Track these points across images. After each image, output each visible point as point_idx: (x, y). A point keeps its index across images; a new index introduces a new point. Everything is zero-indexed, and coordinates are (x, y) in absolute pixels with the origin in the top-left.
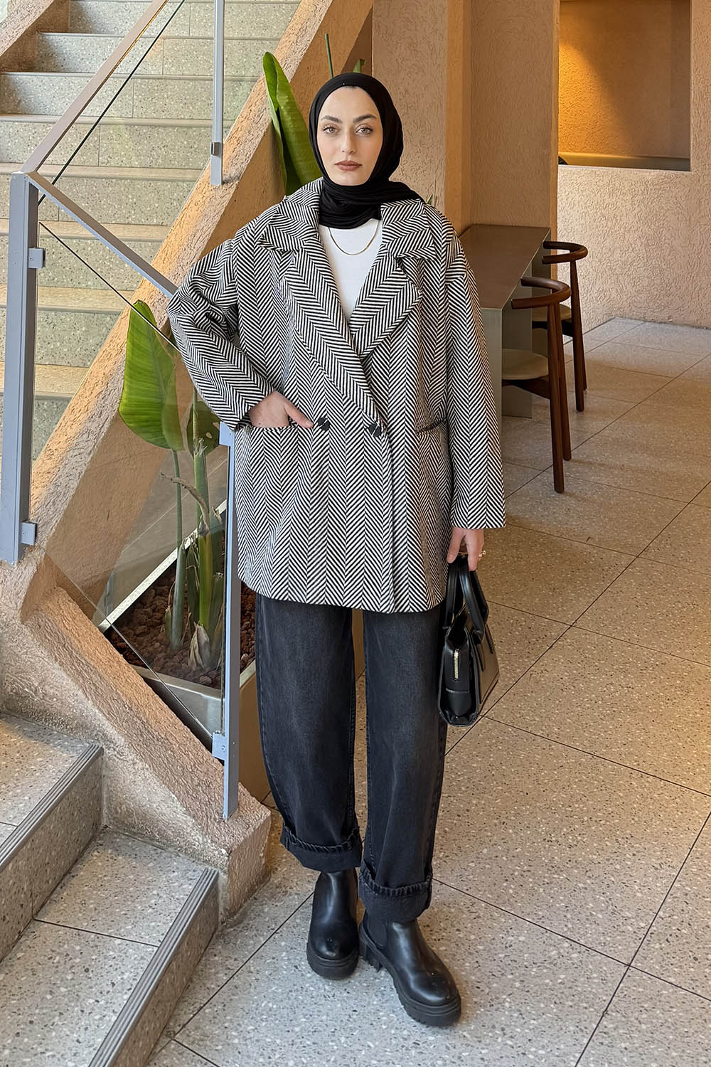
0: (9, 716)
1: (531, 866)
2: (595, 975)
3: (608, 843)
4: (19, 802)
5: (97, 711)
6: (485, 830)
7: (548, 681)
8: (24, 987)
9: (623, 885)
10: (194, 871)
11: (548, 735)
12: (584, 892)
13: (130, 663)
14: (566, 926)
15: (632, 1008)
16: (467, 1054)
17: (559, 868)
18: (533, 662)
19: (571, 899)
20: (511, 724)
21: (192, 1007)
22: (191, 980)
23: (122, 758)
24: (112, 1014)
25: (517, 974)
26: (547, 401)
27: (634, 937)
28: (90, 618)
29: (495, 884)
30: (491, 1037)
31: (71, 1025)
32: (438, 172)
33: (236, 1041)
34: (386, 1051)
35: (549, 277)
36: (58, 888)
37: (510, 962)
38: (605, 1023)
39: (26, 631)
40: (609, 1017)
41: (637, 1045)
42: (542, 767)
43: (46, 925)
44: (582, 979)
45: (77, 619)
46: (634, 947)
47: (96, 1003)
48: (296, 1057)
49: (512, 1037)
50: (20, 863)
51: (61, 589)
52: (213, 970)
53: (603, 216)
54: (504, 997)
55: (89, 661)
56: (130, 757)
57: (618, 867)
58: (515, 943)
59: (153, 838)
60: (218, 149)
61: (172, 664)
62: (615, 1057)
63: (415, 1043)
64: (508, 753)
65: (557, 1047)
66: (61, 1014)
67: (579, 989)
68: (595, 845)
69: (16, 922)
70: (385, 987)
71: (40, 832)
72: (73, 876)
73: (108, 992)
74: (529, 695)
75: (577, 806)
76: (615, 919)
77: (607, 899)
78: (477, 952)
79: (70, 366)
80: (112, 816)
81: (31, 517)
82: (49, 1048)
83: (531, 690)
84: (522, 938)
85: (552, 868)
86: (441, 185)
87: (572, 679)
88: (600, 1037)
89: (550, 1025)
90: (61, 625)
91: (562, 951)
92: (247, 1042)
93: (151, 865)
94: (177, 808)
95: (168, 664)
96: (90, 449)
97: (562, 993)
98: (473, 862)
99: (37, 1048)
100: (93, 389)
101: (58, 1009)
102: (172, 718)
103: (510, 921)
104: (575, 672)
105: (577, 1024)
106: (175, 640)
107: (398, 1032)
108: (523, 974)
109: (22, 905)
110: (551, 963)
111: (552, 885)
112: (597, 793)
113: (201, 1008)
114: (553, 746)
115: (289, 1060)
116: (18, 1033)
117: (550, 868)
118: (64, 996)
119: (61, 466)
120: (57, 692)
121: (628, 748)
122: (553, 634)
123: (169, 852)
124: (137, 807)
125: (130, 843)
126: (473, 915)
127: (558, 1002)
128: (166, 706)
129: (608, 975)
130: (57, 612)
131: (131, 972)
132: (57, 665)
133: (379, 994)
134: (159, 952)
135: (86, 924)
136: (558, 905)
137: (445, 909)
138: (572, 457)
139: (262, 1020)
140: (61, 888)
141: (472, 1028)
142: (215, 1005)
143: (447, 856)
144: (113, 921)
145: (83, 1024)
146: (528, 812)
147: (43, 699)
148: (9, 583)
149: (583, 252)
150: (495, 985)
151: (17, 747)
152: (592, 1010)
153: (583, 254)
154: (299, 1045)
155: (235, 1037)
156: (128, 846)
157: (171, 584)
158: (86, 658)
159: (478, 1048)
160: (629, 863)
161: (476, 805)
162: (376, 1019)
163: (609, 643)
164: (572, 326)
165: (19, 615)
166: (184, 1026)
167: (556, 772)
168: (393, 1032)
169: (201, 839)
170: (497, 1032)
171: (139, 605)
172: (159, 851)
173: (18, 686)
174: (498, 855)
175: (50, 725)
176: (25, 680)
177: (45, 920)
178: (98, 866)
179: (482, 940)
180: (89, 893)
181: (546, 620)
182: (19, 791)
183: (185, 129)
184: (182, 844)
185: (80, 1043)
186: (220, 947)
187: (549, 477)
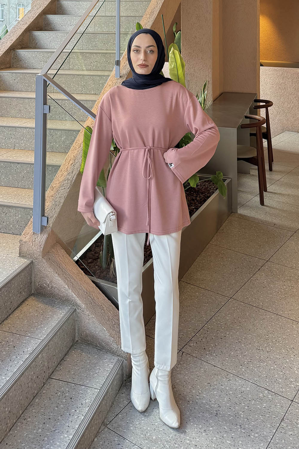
0: (37, 295)
1: (251, 360)
2: (278, 405)
3: (283, 351)
4: (43, 330)
5: (73, 294)
6: (232, 345)
7: (258, 284)
8: (46, 404)
9: (290, 368)
10: (113, 359)
11: (258, 306)
12: (273, 371)
13: (86, 275)
14: (266, 384)
15: (294, 418)
16: (226, 435)
17: (263, 360)
18: (252, 276)
19: (268, 373)
20: (243, 301)
21: (114, 414)
22: (113, 403)
23: (83, 313)
24: (82, 416)
25: (246, 404)
26: (257, 167)
27: (295, 389)
28: (70, 256)
29: (237, 367)
30: (236, 429)
31: (65, 420)
32: (209, 70)
33: (132, 428)
34: (193, 433)
35: (257, 115)
36: (59, 365)
37: (243, 399)
38: (283, 424)
39: (44, 261)
40: (284, 421)
41: (296, 433)
42: (256, 319)
43: (54, 380)
44: (273, 406)
45: (65, 256)
46: (294, 393)
47: (75, 411)
48: (156, 435)
49: (244, 429)
50: (44, 355)
51: (58, 244)
52: (122, 400)
53: (280, 88)
54: (241, 412)
55: (69, 273)
56: (87, 313)
57: (288, 360)
58: (245, 391)
59: (96, 346)
60: (118, 63)
61: (103, 275)
62: (287, 438)
63: (204, 430)
64: (242, 313)
65: (263, 433)
66: (61, 415)
67: (272, 410)
68: (278, 351)
69: (42, 378)
70: (192, 408)
71: (51, 342)
72: (65, 361)
73: (80, 407)
74: (250, 289)
75: (270, 335)
76: (287, 382)
77: (283, 374)
78: (229, 394)
79: (60, 152)
80: (80, 336)
81: (46, 215)
82: (57, 429)
83: (251, 287)
84: (248, 389)
85: (260, 360)
86: (211, 76)
87: (268, 283)
88: (281, 430)
89: (260, 424)
90: (58, 259)
91: (264, 394)
92: (137, 429)
93: (96, 356)
94: (106, 333)
95: (101, 275)
96: (68, 187)
97: (265, 411)
98: (227, 358)
99: (52, 429)
100: (69, 162)
101: (60, 413)
102: (103, 297)
103: (243, 382)
104: (269, 280)
105: (271, 424)
106: (104, 265)
107: (197, 426)
108: (249, 403)
109: (45, 372)
110: (260, 399)
111: (261, 367)
112: (279, 330)
113: (117, 415)
114: (260, 311)
115: (153, 436)
116: (44, 423)
117: (260, 361)
118: (62, 408)
119: (57, 194)
120: (57, 286)
121: (291, 311)
122: (260, 264)
123: (103, 351)
124: (90, 333)
125: (87, 348)
126: (228, 379)
127: (263, 415)
128: (101, 292)
129: (284, 404)
130: (56, 253)
131: (89, 400)
132: (57, 275)
133: (190, 410)
134: (100, 391)
135: (70, 380)
136: (263, 376)
137: (216, 377)
138: (267, 190)
139: (142, 420)
140: (60, 365)
141: (228, 425)
142: (123, 414)
143: (217, 355)
144: (81, 379)
145: (70, 419)
146: (250, 338)
147: (52, 289)
148: (37, 241)
149: (271, 104)
150: (237, 408)
151: (41, 308)
152: (277, 418)
153: (271, 105)
154: (157, 430)
155: (132, 427)
156: (87, 349)
157: (102, 242)
158: (69, 272)
159: (230, 433)
160: (292, 359)
161: (229, 334)
162: (189, 420)
163: (283, 268)
164: (267, 135)
165: (41, 254)
166: (110, 422)
167: (261, 321)
168: (195, 426)
169: (116, 346)
170: (238, 426)
171: (89, 250)
172: (99, 351)
173: (41, 284)
174: (238, 355)
175: (54, 299)
176: (44, 281)
177: (54, 378)
178: (75, 357)
179: (232, 389)
180: (71, 368)
181: (257, 258)
182: (43, 326)
183: (104, 54)
184: (108, 348)
185: (69, 427)
186: (124, 390)
187: (258, 199)
